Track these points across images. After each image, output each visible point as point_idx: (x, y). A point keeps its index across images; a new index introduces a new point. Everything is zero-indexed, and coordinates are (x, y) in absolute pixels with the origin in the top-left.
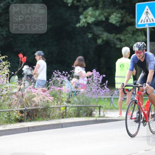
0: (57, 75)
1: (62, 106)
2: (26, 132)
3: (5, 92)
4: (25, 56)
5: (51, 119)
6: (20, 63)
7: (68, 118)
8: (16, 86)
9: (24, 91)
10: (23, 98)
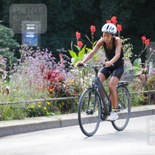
2: (150, 115)
4: (149, 39)
9: (148, 73)
10: (147, 81)
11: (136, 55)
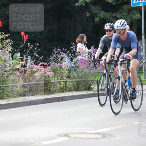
0: (57, 52)
1: (61, 81)
2: (29, 105)
3: (8, 68)
4: (27, 34)
5: (52, 93)
6: (22, 41)
7: (68, 92)
8: (19, 63)
9: (27, 66)
11: (15, 50)
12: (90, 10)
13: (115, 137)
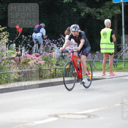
0: (48, 43)
1: (52, 68)
2: (23, 90)
3: (5, 57)
4: (21, 28)
5: (43, 79)
6: (17, 33)
7: (58, 78)
8: (14, 52)
9: (21, 56)
10: (20, 62)
11: (11, 41)
12: (77, 6)
13: (99, 117)
